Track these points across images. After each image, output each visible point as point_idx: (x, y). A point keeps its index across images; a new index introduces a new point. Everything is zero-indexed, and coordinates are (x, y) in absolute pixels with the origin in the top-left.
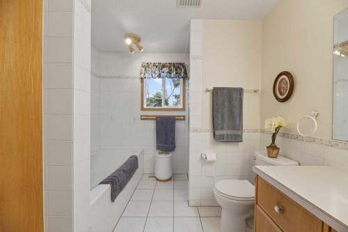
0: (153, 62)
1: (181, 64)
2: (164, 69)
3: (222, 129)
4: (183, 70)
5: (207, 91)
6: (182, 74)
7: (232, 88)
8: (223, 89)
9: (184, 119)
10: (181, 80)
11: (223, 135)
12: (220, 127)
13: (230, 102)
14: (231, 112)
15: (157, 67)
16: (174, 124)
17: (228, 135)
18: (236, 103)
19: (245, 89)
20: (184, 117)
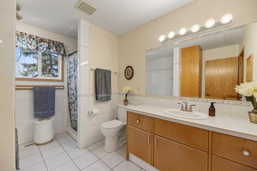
0: (28, 33)
1: (60, 43)
2: (42, 43)
3: (101, 93)
4: (62, 50)
5: (91, 70)
6: (62, 52)
7: (106, 70)
8: (102, 70)
9: (63, 89)
10: (60, 57)
11: (102, 97)
12: (100, 92)
13: (105, 78)
14: (106, 84)
15: (34, 39)
16: (55, 92)
17: (104, 97)
18: (108, 79)
19: (112, 71)
20: (63, 86)
